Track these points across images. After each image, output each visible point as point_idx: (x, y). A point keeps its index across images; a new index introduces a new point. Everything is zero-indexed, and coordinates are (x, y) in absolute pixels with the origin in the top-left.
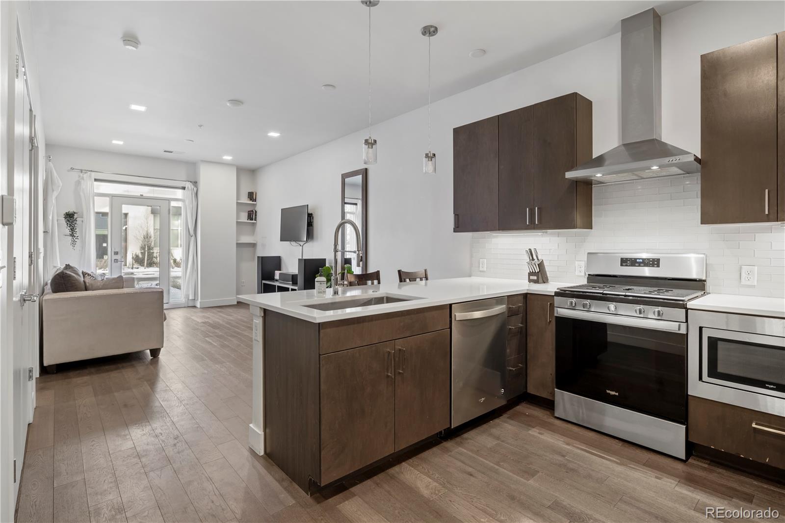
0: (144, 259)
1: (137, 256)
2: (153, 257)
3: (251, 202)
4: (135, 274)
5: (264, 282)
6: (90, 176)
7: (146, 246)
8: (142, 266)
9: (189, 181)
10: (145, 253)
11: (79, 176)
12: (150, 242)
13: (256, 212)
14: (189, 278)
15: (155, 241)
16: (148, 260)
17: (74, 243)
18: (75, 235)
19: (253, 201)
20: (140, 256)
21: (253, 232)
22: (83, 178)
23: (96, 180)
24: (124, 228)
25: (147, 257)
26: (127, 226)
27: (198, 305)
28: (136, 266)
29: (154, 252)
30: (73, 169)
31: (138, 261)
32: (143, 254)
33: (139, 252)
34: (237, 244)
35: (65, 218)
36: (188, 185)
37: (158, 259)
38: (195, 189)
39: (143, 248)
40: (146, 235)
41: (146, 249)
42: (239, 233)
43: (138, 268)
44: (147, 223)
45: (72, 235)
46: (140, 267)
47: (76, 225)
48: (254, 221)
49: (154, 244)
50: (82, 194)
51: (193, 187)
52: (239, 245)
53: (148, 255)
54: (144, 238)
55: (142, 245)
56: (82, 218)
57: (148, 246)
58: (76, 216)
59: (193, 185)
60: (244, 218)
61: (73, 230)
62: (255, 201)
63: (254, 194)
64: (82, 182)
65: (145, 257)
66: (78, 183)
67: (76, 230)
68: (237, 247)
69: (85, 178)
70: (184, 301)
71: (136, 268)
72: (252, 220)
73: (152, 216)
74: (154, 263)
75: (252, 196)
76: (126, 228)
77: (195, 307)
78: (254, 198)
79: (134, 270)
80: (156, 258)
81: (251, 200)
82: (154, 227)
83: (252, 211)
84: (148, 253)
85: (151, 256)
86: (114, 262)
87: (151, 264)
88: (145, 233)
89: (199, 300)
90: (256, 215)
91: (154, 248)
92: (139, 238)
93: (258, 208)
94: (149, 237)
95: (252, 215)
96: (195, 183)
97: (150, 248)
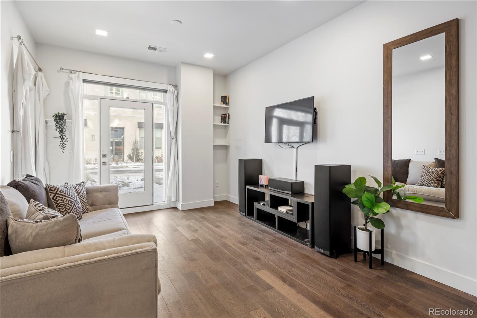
0: (133, 157)
1: (130, 155)
2: (139, 156)
3: (224, 106)
4: (128, 167)
5: (247, 187)
6: (78, 77)
7: (135, 149)
8: (132, 161)
9: (170, 85)
10: (134, 153)
11: (69, 77)
12: (137, 146)
13: (229, 115)
14: (171, 180)
15: (140, 145)
16: (136, 158)
17: (63, 146)
18: (64, 137)
19: (226, 105)
20: (132, 155)
21: (226, 135)
22: (71, 79)
23: (84, 81)
24: (122, 137)
25: (136, 156)
26: (124, 136)
27: (180, 208)
28: (129, 161)
29: (139, 153)
30: (63, 69)
31: (131, 158)
32: (133, 153)
33: (131, 153)
34: (214, 146)
35: (55, 120)
36: (170, 88)
37: (142, 157)
38: (176, 92)
39: (133, 150)
40: (134, 141)
41: (135, 151)
42: (215, 136)
43: (130, 163)
44: (136, 134)
45: (62, 138)
46: (131, 162)
47: (65, 127)
48: (227, 124)
49: (140, 146)
50: (70, 94)
51: (174, 89)
52: (215, 147)
53: (136, 155)
54: (134, 143)
55: (132, 148)
56: (72, 120)
57: (136, 149)
58: (65, 117)
59: (174, 88)
60: (218, 122)
61: (62, 132)
62: (228, 105)
63: (227, 98)
64: (71, 82)
65: (134, 156)
66: (67, 84)
67: (65, 132)
68: (214, 149)
69: (73, 79)
70: (166, 202)
71: (129, 163)
72: (225, 123)
73: (138, 129)
74: (140, 160)
75: (224, 100)
76: (123, 137)
77: (175, 208)
78: (227, 102)
79: (128, 164)
80: (141, 156)
81: (224, 103)
82: (140, 136)
83: (225, 114)
84: (136, 153)
85: (138, 155)
86: (103, 165)
87: (138, 160)
88: (134, 140)
89: (181, 203)
90: (229, 119)
91: (140, 150)
92: (130, 143)
93: (231, 112)
94: (136, 143)
95: (225, 119)
96: (176, 86)
97: (137, 150)
